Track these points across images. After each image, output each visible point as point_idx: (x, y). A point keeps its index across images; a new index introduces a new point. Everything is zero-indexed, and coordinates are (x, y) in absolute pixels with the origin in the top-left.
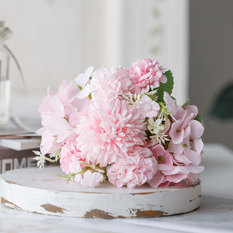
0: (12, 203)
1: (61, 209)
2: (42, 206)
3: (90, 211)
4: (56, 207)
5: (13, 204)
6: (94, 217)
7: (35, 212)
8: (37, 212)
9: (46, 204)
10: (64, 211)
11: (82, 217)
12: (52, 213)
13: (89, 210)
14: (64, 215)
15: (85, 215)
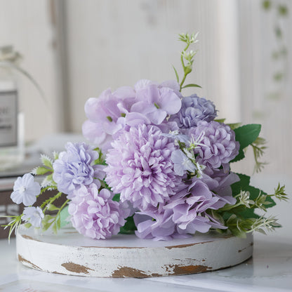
1: (85, 268)
4: (79, 265)
5: (31, 263)
6: (124, 276)
8: (57, 272)
9: (68, 262)
10: (88, 270)
11: (110, 277)
12: (75, 273)
13: (118, 268)
14: (89, 276)
15: (113, 274)
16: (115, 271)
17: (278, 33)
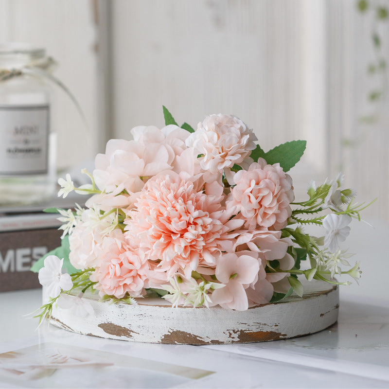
0: (58, 320)
1: (128, 330)
2: (100, 326)
3: (170, 334)
4: (120, 327)
5: (60, 322)
6: (176, 342)
7: (90, 335)
8: (93, 334)
9: (106, 322)
10: (132, 334)
11: (159, 343)
12: (114, 337)
13: (169, 332)
14: (133, 340)
15: (162, 340)
16: (165, 336)
17: (377, 41)
